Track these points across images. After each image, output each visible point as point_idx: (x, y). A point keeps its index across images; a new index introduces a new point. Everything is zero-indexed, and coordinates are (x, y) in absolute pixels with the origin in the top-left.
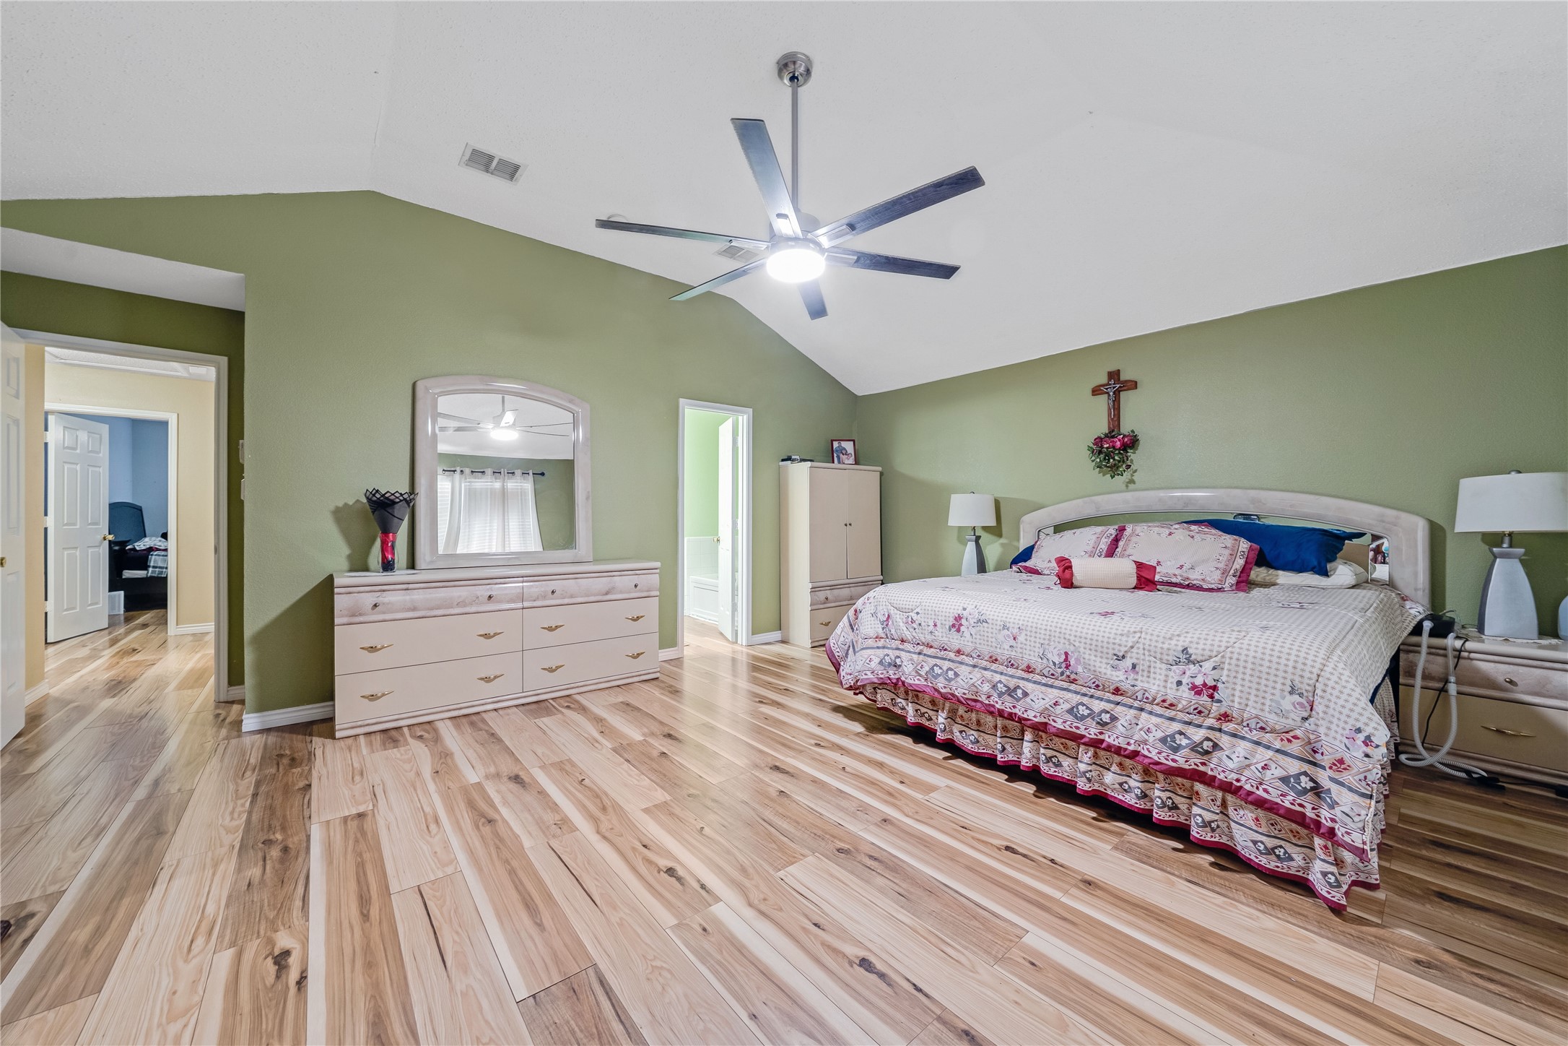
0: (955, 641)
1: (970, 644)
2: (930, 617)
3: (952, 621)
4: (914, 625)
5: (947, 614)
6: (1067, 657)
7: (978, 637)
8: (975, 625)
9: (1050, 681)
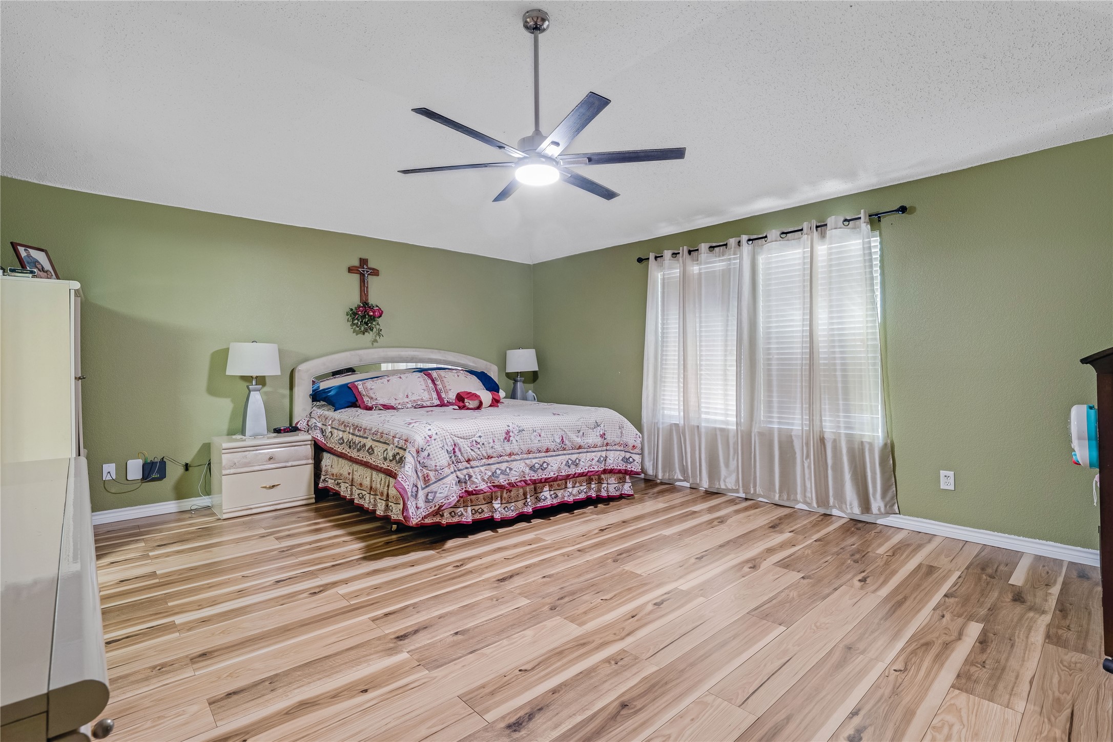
0: (508, 448)
1: (516, 447)
2: (489, 436)
3: (504, 435)
4: (479, 446)
5: (501, 432)
6: (562, 438)
7: (521, 441)
8: (518, 434)
9: (557, 453)
